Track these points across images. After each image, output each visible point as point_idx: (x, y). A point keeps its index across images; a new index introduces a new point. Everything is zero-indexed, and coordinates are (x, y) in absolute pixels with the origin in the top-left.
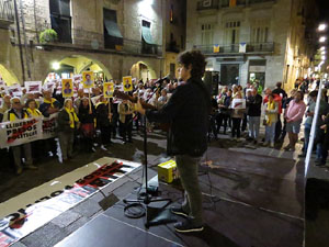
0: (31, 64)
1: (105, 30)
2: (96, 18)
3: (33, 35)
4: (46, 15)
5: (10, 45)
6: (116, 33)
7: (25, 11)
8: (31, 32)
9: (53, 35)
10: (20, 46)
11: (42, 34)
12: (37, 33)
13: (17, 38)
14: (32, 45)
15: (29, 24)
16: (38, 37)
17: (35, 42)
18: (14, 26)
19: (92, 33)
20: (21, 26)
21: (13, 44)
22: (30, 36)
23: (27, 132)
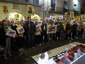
1: (64, 7)
2: (62, 4)
4: (50, 4)
6: (66, 8)
7: (45, 3)
8: (46, 8)
9: (51, 9)
10: (44, 12)
11: (49, 9)
12: (48, 8)
13: (43, 10)
15: (46, 6)
17: (47, 11)
18: (43, 7)
19: (60, 8)
23: (53, 30)
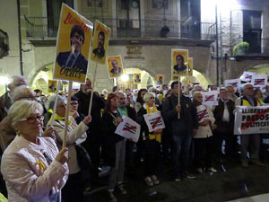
0: (224, 73)
3: (228, 49)
4: (240, 31)
5: (210, 59)
7: (223, 31)
8: (227, 47)
9: (246, 47)
10: (218, 59)
11: (235, 47)
12: (231, 47)
13: (215, 53)
14: (226, 57)
15: (225, 40)
16: (231, 50)
17: (229, 55)
18: (214, 44)
20: (219, 43)
21: (213, 58)
22: (226, 50)
23: (260, 121)
